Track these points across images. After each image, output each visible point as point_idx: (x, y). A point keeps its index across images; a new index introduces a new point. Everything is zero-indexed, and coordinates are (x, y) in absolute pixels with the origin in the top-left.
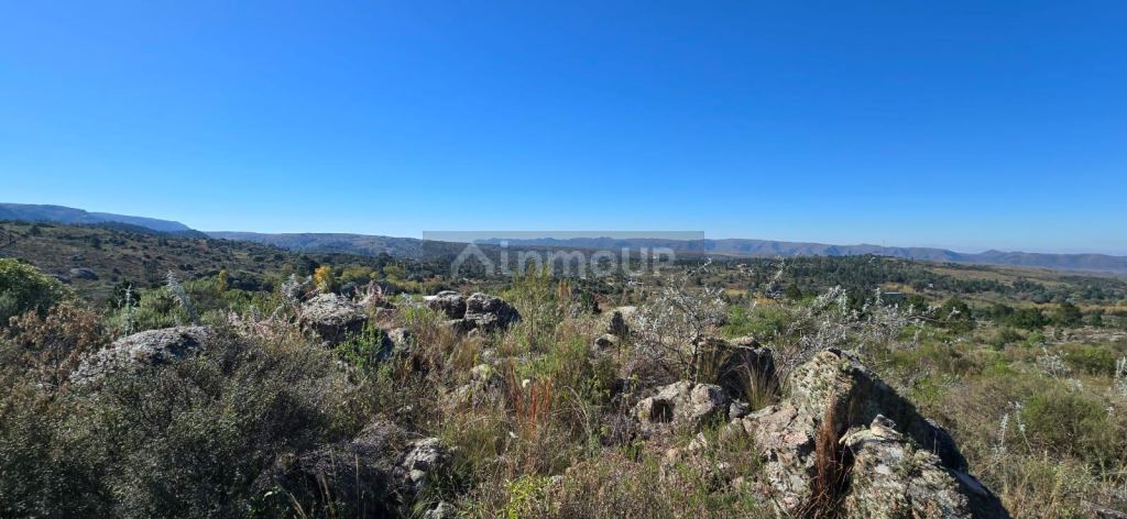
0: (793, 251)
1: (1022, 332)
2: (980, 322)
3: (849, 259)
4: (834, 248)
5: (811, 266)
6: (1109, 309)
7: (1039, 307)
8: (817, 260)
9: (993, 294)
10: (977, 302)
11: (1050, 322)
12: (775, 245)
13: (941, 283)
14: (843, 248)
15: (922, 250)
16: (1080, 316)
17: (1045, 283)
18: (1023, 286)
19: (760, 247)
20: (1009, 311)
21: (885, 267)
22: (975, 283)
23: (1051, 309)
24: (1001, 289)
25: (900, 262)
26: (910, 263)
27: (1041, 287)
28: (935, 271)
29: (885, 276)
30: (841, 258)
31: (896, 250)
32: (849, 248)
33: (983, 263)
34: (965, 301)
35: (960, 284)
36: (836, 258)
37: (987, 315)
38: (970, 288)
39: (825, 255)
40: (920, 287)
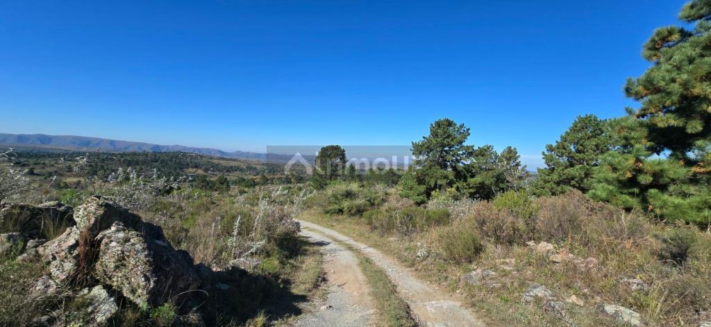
0: (126, 148)
1: (246, 189)
2: (232, 187)
3: (167, 154)
4: (157, 146)
5: (141, 158)
6: (276, 177)
7: (254, 177)
8: (146, 154)
9: (238, 173)
10: (232, 177)
11: (257, 184)
12: (112, 142)
13: (216, 168)
14: (164, 147)
15: (208, 149)
16: (267, 180)
17: (258, 167)
18: (250, 168)
19: (98, 144)
20: (244, 180)
21: (188, 159)
22: (231, 167)
23: (258, 178)
24: (241, 170)
25: (197, 156)
26: (202, 157)
27: (255, 169)
28: (214, 161)
29: (188, 164)
30: (161, 153)
31: (195, 149)
32: (167, 147)
33: (235, 157)
34: (227, 177)
35: (225, 168)
36: (158, 153)
37: (235, 183)
38: (230, 170)
39: (151, 151)
40: (206, 170)
